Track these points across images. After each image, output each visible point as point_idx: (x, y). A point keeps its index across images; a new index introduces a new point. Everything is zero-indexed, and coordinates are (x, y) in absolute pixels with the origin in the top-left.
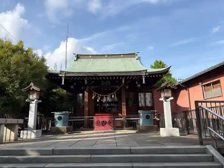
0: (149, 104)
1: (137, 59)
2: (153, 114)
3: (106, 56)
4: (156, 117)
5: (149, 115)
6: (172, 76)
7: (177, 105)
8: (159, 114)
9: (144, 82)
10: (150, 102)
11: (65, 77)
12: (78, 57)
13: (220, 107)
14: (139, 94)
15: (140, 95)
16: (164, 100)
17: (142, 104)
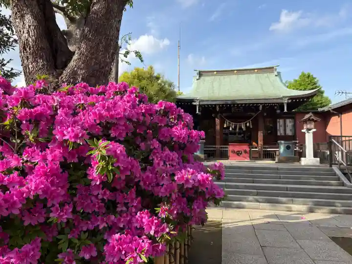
0: (289, 132)
1: (276, 76)
2: (294, 145)
3: (235, 72)
4: (297, 148)
5: (291, 145)
6: (325, 95)
7: (326, 132)
8: (301, 145)
9: (286, 110)
10: (291, 130)
11: (200, 106)
12: (201, 74)
13: (349, 140)
14: (278, 120)
15: (279, 122)
16: (306, 132)
17: (280, 132)
